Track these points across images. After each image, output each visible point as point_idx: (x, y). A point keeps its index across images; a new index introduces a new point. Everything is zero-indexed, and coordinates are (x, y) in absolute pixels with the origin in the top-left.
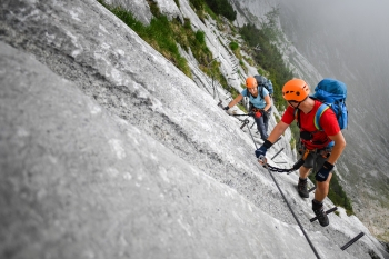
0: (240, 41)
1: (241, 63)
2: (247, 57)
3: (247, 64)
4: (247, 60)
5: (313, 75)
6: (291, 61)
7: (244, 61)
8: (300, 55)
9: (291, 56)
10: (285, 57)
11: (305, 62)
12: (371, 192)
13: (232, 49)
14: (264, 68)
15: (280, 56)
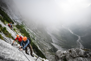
0: (16, 28)
1: (17, 33)
2: (18, 31)
3: (18, 33)
4: (18, 32)
5: (33, 33)
6: (28, 31)
7: (17, 32)
8: (30, 30)
9: (28, 30)
10: (27, 30)
11: (31, 31)
12: (48, 53)
13: (14, 30)
14: (22, 33)
15: (26, 30)
